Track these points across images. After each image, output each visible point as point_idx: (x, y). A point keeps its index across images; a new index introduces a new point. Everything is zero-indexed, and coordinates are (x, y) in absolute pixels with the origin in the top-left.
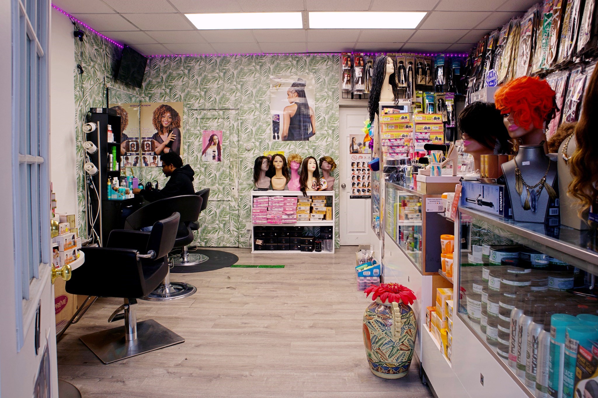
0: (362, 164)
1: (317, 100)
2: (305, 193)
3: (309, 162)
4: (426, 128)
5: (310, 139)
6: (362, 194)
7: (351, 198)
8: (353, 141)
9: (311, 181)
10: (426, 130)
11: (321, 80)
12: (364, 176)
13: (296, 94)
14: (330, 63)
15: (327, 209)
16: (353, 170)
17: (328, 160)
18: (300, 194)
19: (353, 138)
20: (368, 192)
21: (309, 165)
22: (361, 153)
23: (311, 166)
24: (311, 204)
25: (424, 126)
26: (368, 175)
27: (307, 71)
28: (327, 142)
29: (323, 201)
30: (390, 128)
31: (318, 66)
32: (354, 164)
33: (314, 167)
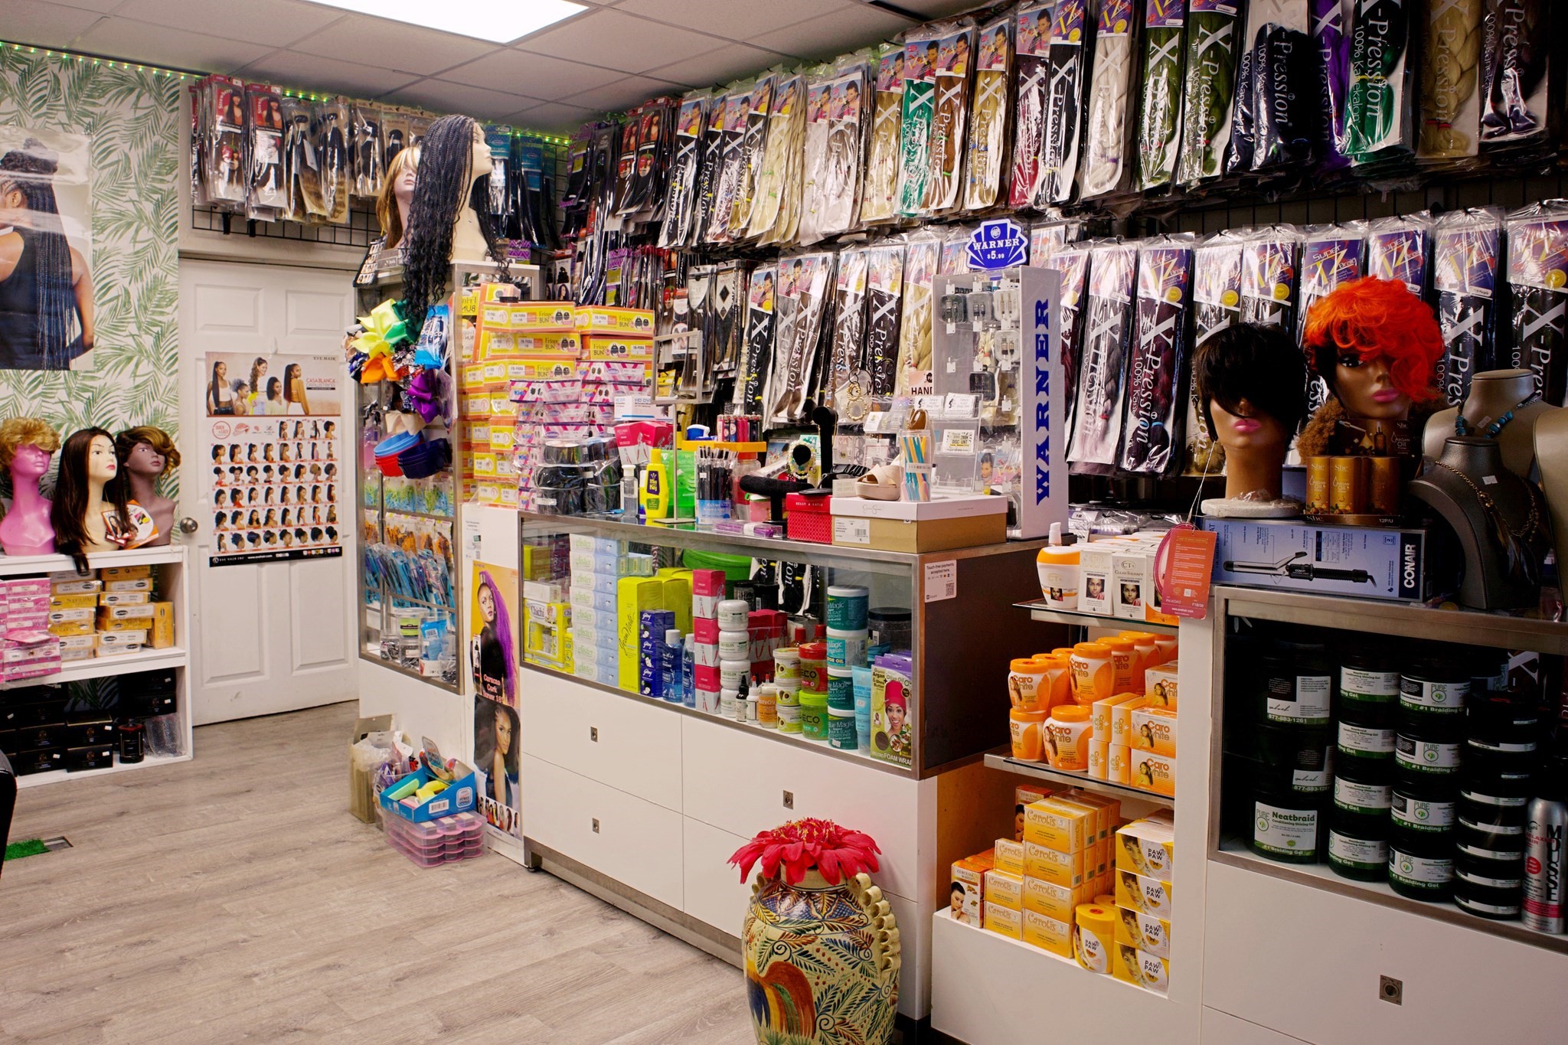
0: (247, 450)
1: (99, 226)
2: (81, 561)
3: (93, 448)
4: (614, 350)
5: (74, 364)
6: (248, 548)
7: (212, 564)
8: (216, 375)
9: (98, 516)
10: (615, 355)
11: (113, 158)
12: (253, 490)
13: (19, 196)
14: (146, 101)
15: (155, 610)
16: (218, 471)
17: (157, 439)
18: (63, 563)
19: (217, 364)
20: (267, 540)
21: (93, 458)
22: (243, 414)
23: (102, 462)
24: (98, 598)
25: (610, 344)
26: (267, 486)
27: (62, 116)
28: (134, 375)
29: (143, 585)
30: (523, 347)
31: (104, 106)
32: (220, 451)
33: (112, 467)
